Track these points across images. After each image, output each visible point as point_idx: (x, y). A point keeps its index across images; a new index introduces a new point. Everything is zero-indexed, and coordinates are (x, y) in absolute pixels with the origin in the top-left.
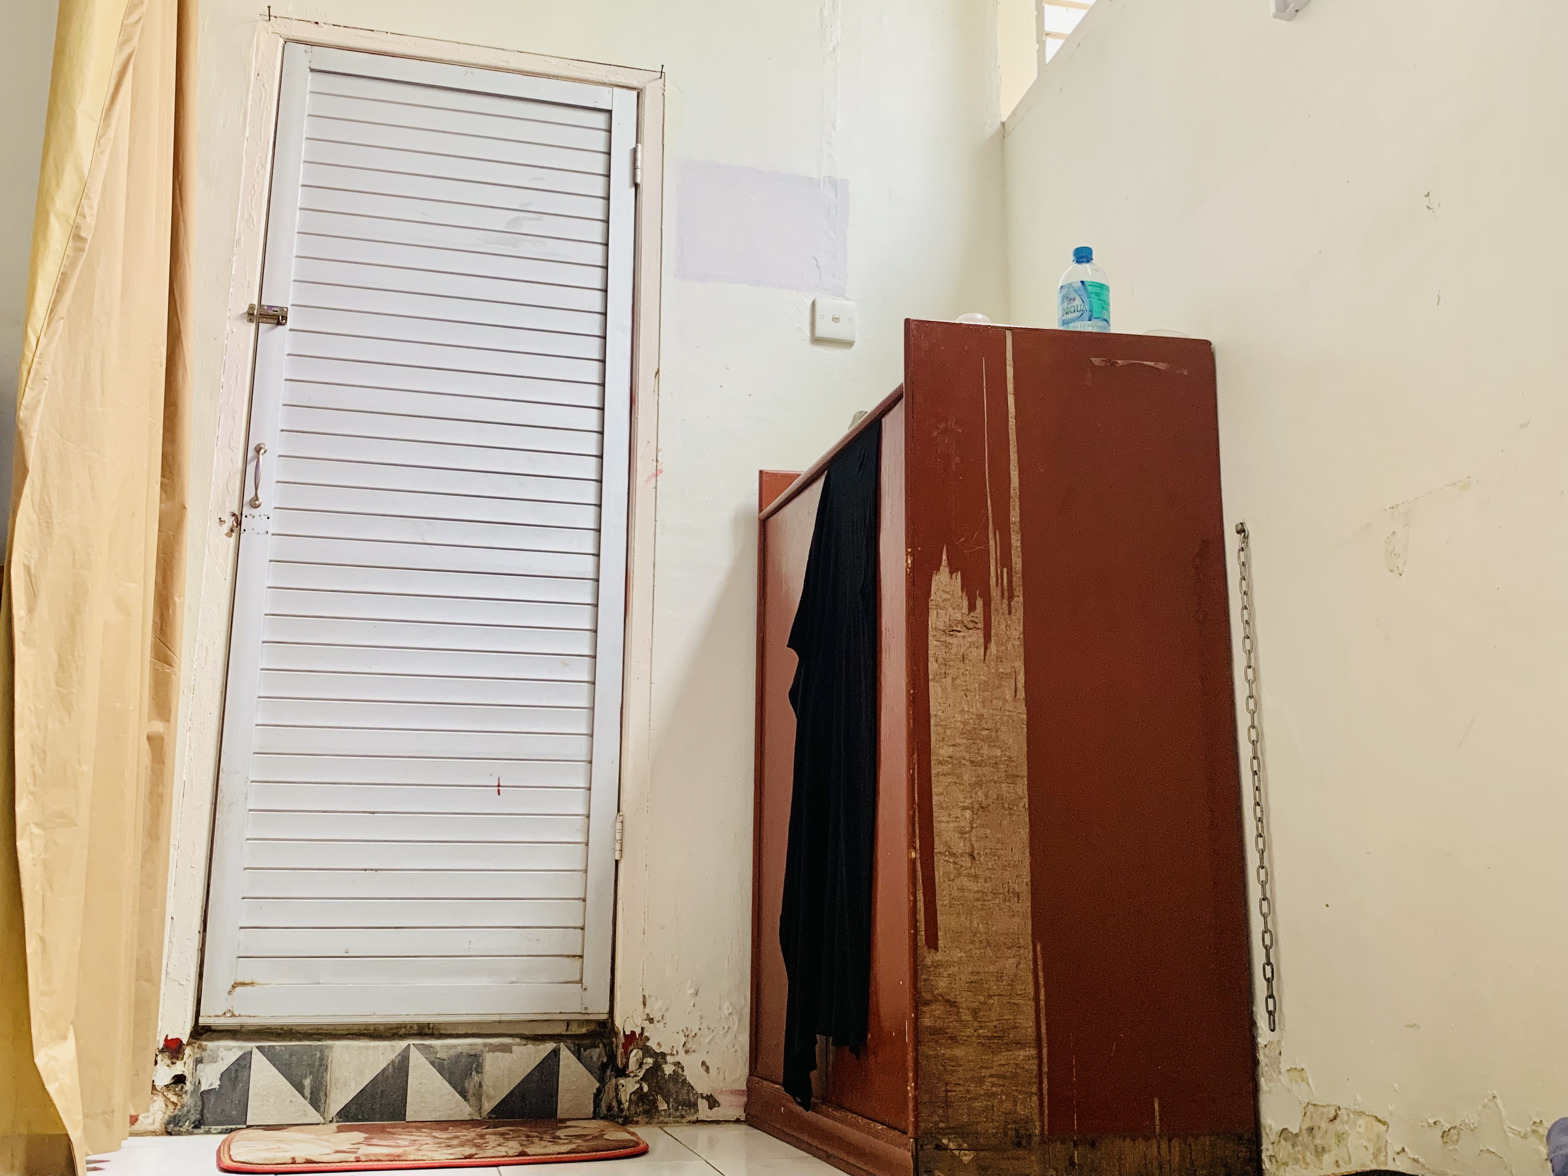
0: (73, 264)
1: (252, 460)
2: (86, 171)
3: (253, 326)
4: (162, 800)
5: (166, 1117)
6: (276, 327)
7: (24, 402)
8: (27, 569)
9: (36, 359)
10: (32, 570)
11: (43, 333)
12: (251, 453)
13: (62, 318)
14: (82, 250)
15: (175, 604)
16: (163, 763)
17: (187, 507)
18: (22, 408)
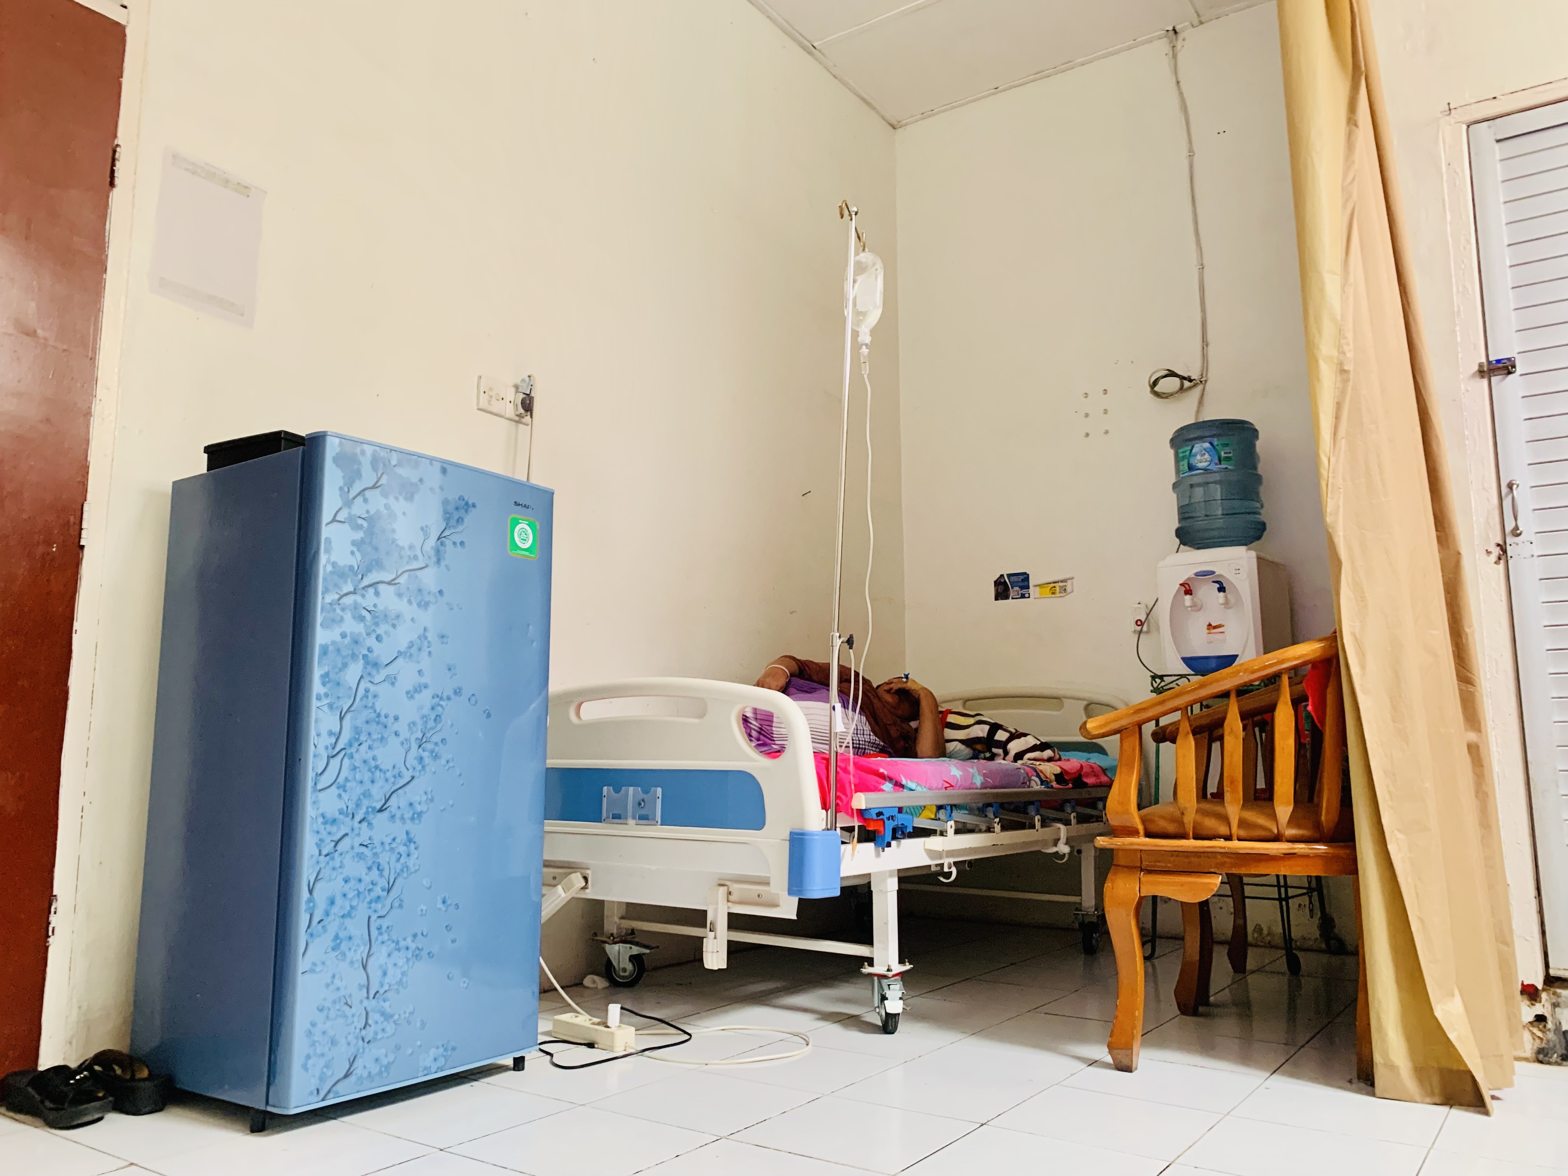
0: (1343, 392)
1: (1507, 495)
2: (1339, 318)
3: (1485, 382)
4: (1487, 797)
5: (1535, 1048)
6: (1507, 377)
7: (1328, 510)
8: (1354, 635)
9: (1330, 475)
10: (1358, 635)
11: (1331, 453)
12: (1504, 490)
13: (1343, 438)
14: (1348, 380)
15: (1467, 635)
16: (1482, 766)
17: (1461, 552)
18: (1328, 515)
